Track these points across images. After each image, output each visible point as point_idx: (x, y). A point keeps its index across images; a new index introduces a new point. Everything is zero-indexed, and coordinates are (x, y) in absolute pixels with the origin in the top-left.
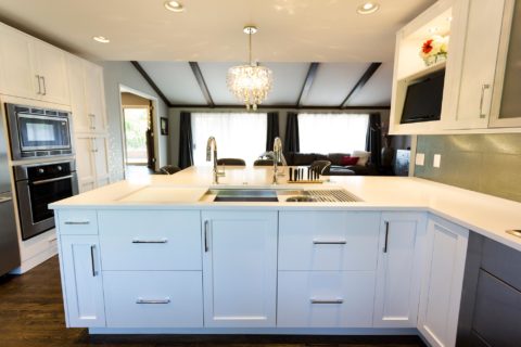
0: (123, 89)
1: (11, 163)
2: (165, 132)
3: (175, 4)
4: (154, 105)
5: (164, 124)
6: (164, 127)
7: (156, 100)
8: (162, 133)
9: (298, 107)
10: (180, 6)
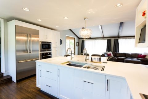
0: (67, 36)
1: (40, 52)
2: (78, 46)
3: (66, 17)
4: (75, 39)
5: (77, 43)
6: (77, 44)
7: (76, 38)
8: (77, 46)
9: (119, 37)
10: (67, 18)
